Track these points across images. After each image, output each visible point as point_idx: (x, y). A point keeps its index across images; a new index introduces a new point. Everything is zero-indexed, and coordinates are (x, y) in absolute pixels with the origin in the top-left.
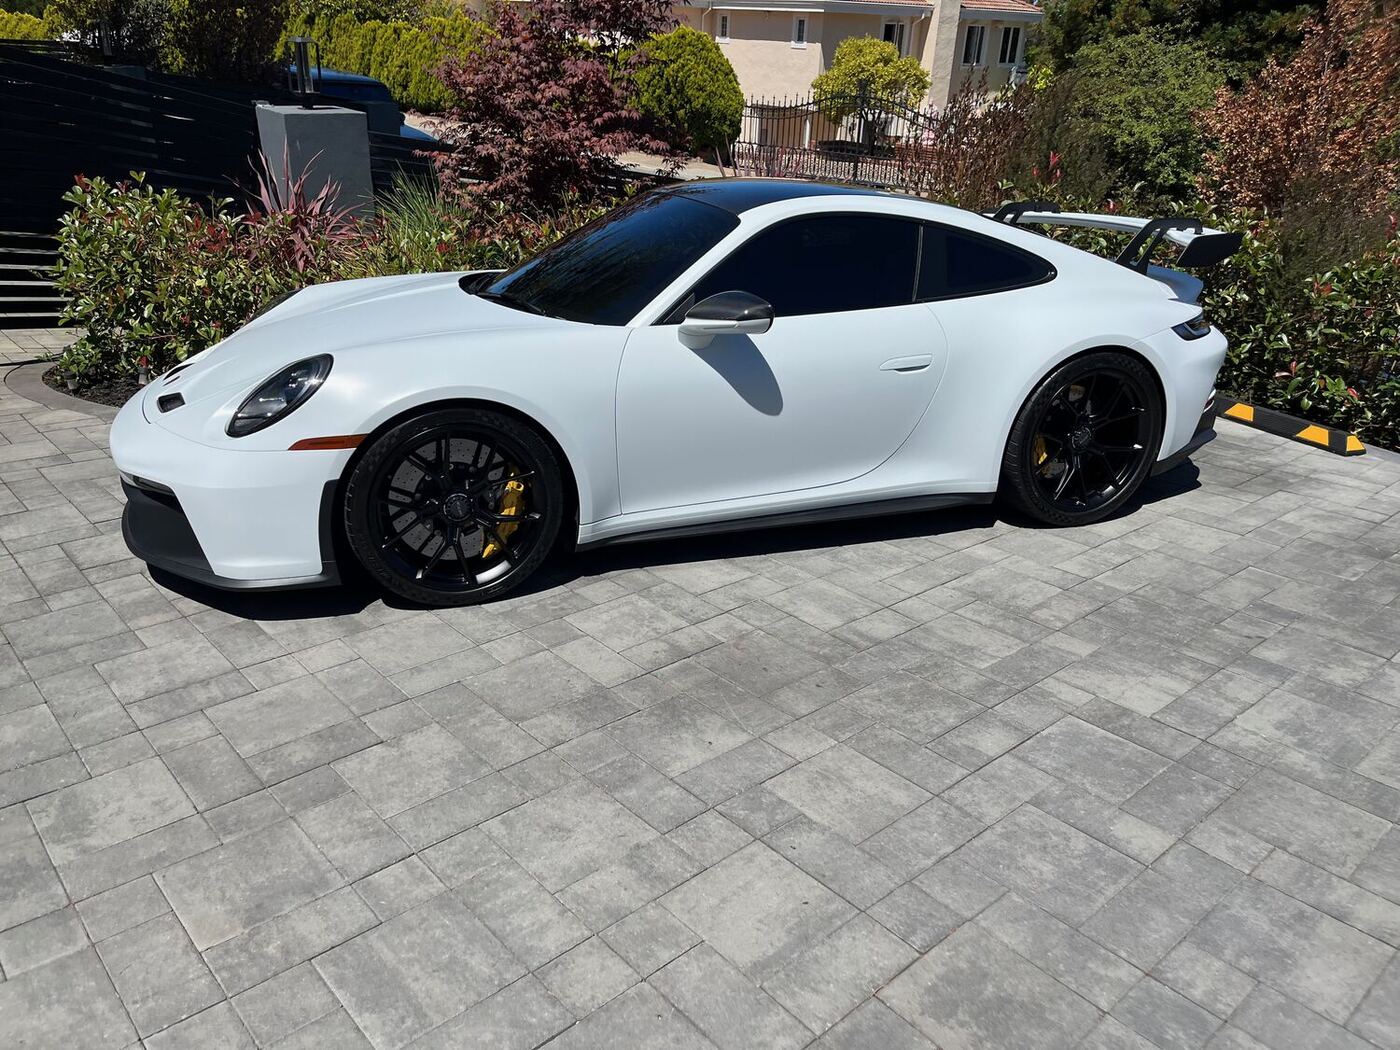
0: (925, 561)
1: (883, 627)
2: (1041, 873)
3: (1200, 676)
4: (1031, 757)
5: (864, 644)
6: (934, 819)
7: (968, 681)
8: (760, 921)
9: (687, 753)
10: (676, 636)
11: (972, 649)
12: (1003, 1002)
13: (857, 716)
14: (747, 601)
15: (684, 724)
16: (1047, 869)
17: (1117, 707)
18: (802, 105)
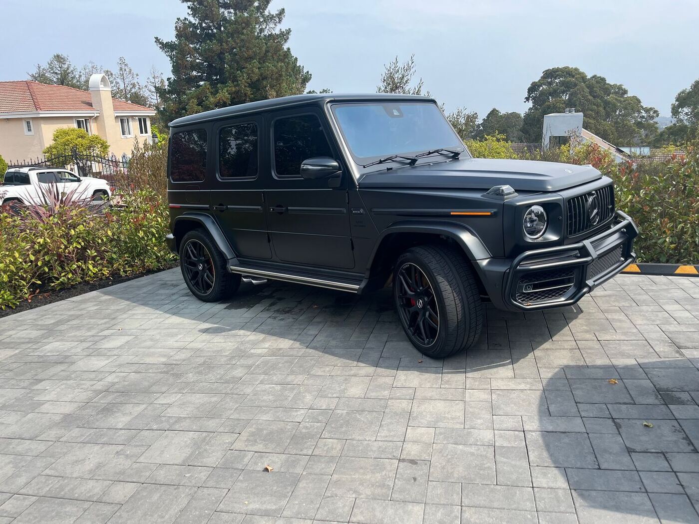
0: (190, 330)
1: (182, 356)
2: (269, 399)
3: (300, 332)
4: (254, 372)
5: (179, 363)
6: (228, 400)
7: (223, 360)
8: (180, 450)
9: (121, 420)
10: (94, 387)
11: (221, 350)
12: (271, 433)
13: (187, 384)
14: (120, 366)
15: (115, 412)
16: (271, 397)
17: (277, 349)
18: (42, 162)
